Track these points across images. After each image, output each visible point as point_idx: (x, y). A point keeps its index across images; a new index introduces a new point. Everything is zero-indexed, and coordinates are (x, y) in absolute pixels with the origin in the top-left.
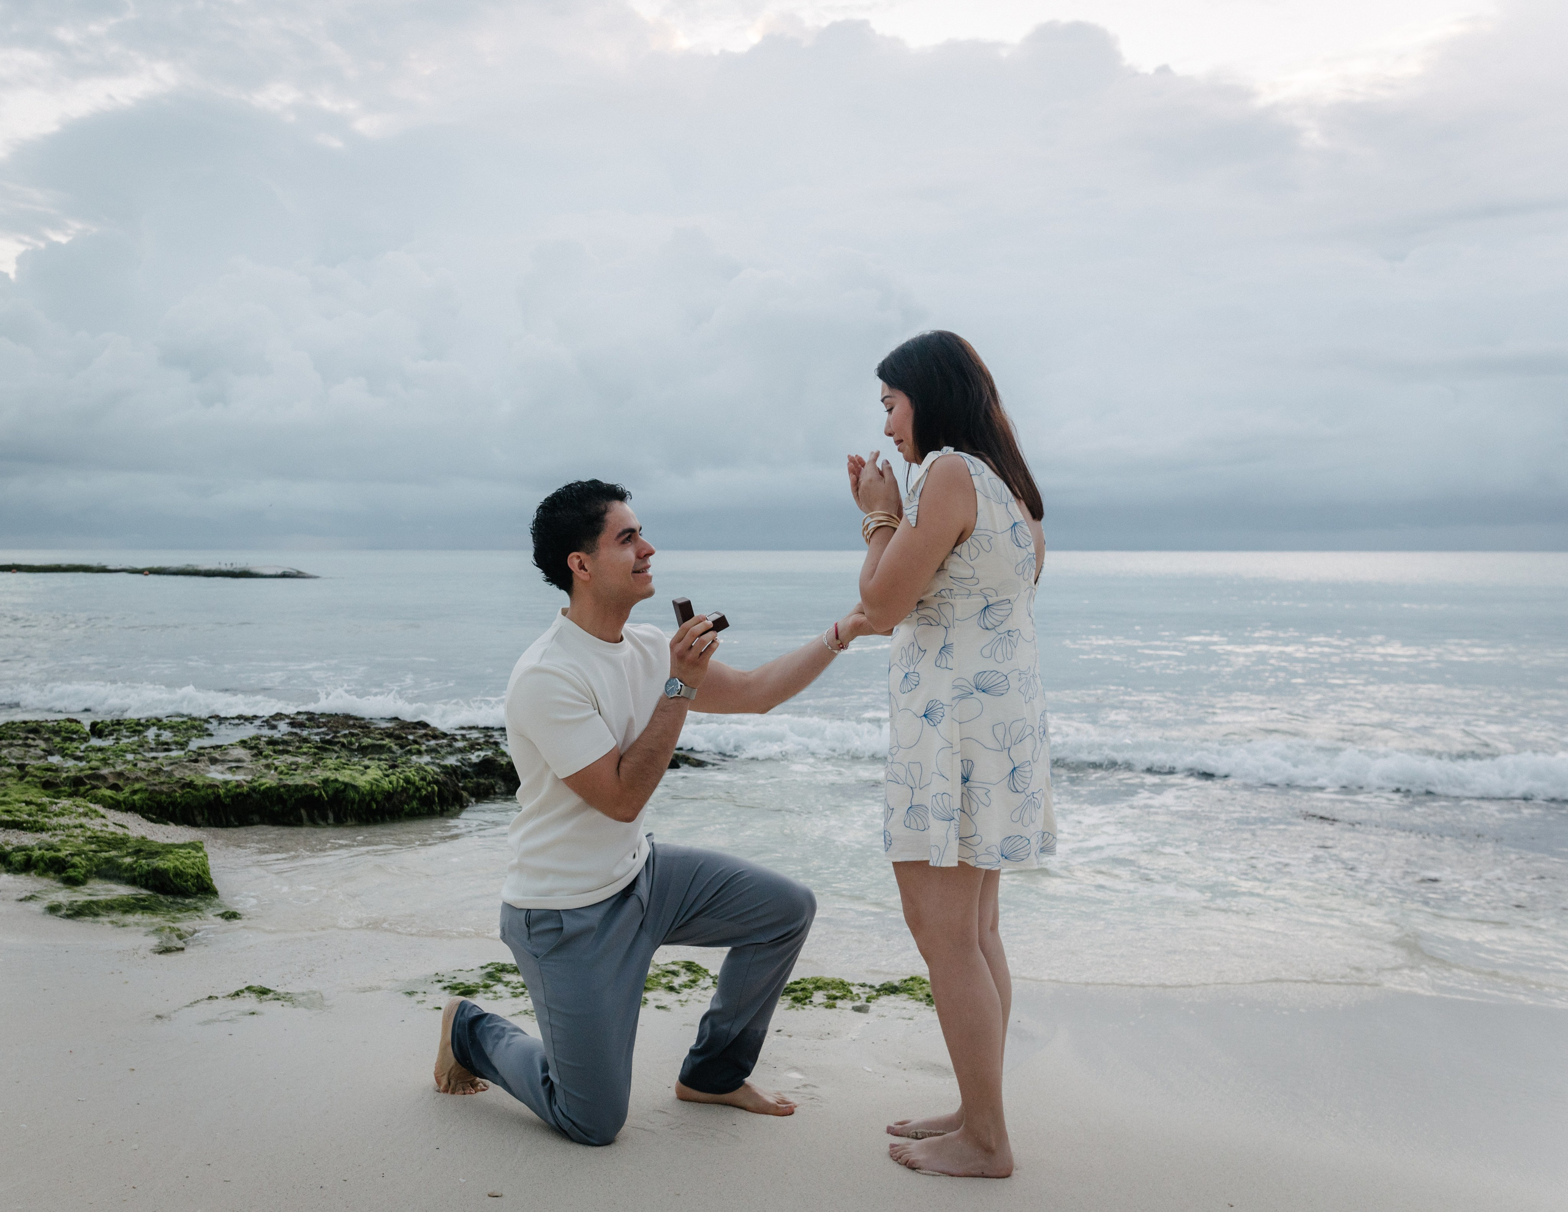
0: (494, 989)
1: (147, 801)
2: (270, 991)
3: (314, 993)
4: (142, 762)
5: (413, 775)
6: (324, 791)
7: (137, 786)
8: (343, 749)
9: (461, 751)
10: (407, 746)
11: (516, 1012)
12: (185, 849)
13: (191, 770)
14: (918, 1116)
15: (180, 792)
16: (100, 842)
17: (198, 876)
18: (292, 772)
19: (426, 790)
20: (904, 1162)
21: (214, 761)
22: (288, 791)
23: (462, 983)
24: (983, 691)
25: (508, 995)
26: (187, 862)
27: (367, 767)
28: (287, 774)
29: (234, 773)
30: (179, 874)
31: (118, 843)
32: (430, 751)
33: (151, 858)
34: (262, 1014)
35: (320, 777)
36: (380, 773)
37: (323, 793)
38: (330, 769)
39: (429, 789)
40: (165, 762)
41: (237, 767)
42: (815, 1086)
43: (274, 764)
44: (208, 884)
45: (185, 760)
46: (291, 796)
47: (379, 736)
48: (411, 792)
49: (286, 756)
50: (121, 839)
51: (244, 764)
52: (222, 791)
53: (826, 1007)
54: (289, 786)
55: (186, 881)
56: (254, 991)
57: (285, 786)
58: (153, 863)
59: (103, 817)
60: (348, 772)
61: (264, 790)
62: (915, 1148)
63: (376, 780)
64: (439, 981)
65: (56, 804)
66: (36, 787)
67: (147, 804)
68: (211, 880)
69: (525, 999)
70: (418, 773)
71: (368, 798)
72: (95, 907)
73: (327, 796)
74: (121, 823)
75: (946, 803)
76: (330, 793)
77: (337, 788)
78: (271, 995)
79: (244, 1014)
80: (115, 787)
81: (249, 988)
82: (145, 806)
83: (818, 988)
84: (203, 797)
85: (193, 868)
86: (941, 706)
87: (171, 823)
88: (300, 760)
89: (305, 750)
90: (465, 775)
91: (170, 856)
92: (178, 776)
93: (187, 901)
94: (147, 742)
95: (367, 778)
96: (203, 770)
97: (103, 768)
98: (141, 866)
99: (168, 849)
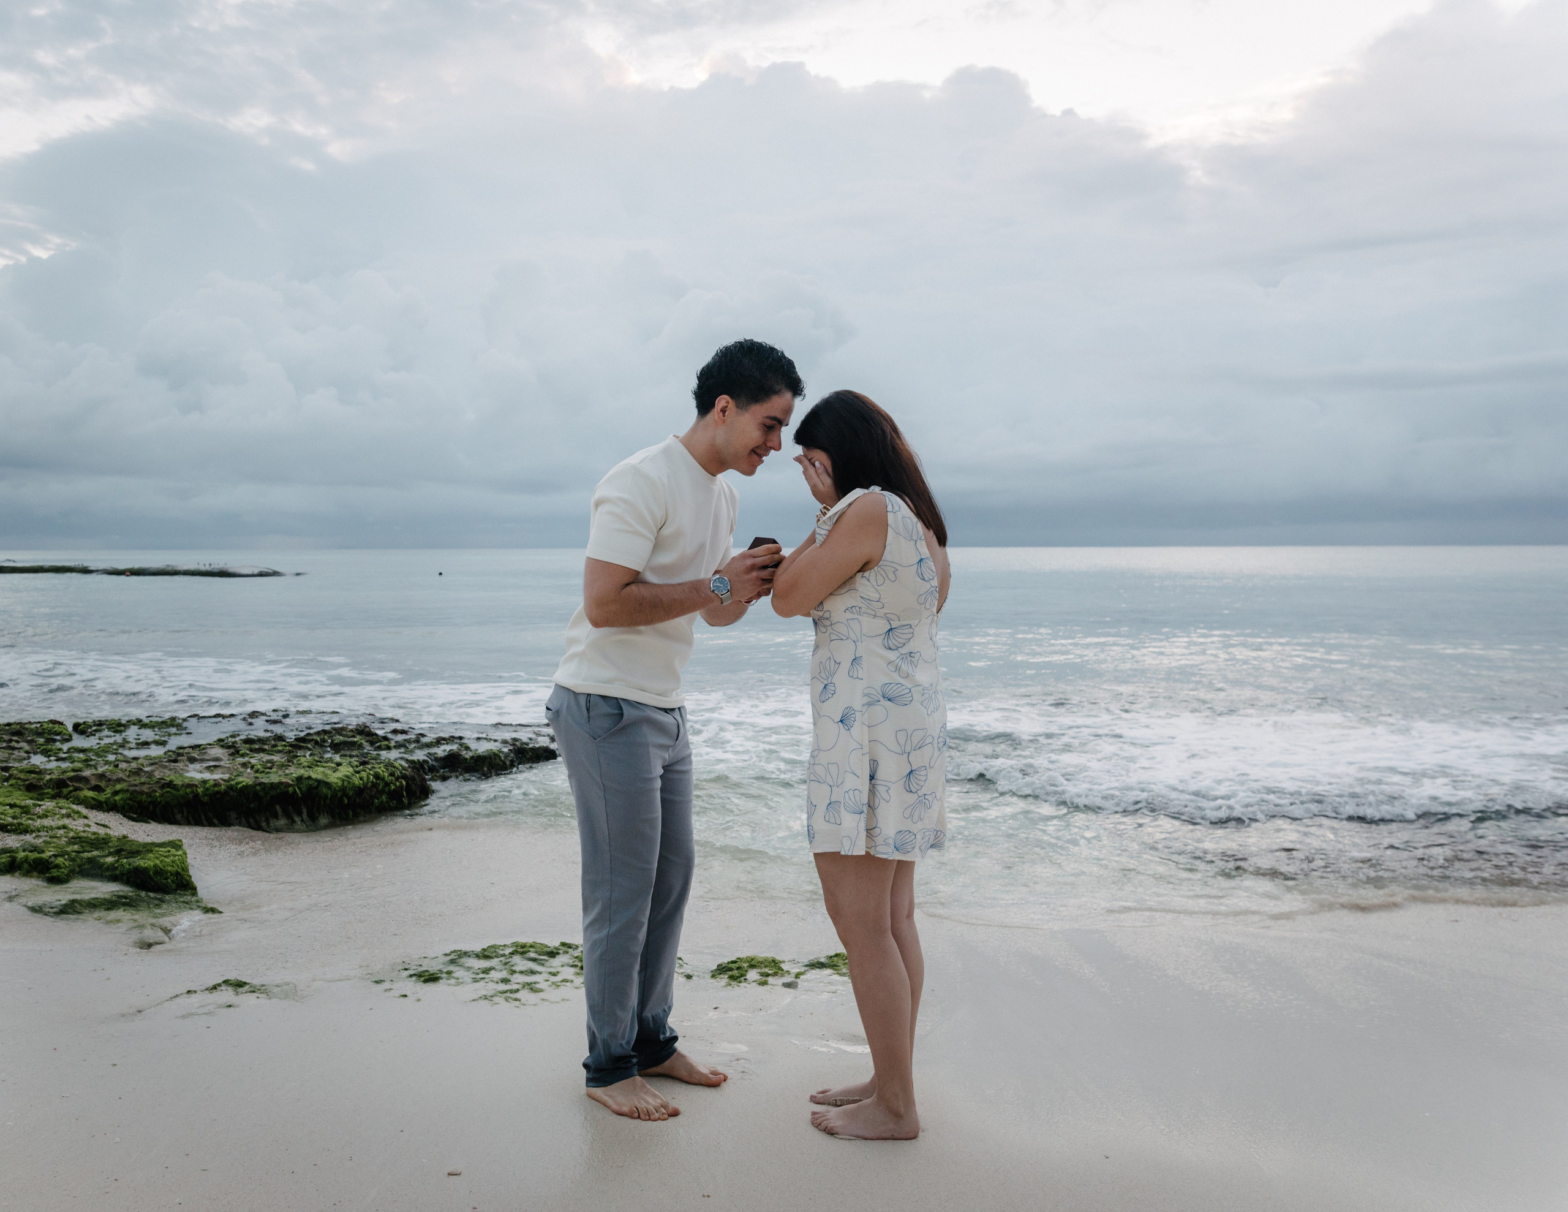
0: (456, 975)
1: (128, 802)
2: (245, 983)
3: (287, 984)
4: (123, 763)
5: (383, 771)
6: (298, 787)
7: (118, 787)
8: (316, 747)
9: (429, 745)
10: (377, 743)
11: (475, 997)
12: (165, 848)
13: (170, 770)
14: (837, 1085)
15: (160, 791)
16: (83, 842)
17: (177, 874)
18: (268, 770)
19: (395, 785)
20: (823, 1128)
21: (192, 760)
22: (263, 789)
23: (427, 971)
24: (889, 700)
25: (469, 980)
27: (339, 764)
28: (263, 772)
29: (212, 772)
30: (159, 872)
31: (100, 843)
32: (399, 746)
33: (132, 857)
34: (238, 1006)
35: (294, 775)
36: (351, 770)
37: (297, 790)
38: (304, 767)
39: (398, 784)
40: (146, 762)
41: (215, 766)
43: (250, 763)
44: (187, 880)
45: (165, 760)
46: (266, 794)
47: (350, 734)
48: (380, 787)
49: (262, 755)
50: (103, 839)
51: (222, 763)
52: (200, 790)
53: (759, 984)
54: (264, 784)
55: (166, 879)
56: (231, 984)
57: (261, 784)
58: (134, 862)
59: (86, 817)
60: (321, 769)
61: (240, 788)
62: (833, 1114)
63: (347, 776)
64: (406, 969)
65: (40, 806)
66: (20, 790)
67: (129, 804)
68: (190, 877)
69: (485, 984)
70: (387, 769)
71: (339, 794)
72: (78, 906)
73: (301, 792)
74: (103, 823)
76: (303, 789)
77: (310, 785)
78: (246, 988)
79: (220, 1006)
80: (97, 788)
81: (226, 982)
82: (126, 807)
83: (753, 966)
84: (182, 796)
85: (173, 866)
86: (853, 712)
87: (151, 822)
88: (276, 758)
89: (280, 748)
90: (432, 769)
91: (151, 855)
92: (158, 777)
93: (167, 897)
94: (128, 742)
95: (339, 774)
96: (182, 770)
97: (85, 769)
98: (122, 865)
99: (149, 848)
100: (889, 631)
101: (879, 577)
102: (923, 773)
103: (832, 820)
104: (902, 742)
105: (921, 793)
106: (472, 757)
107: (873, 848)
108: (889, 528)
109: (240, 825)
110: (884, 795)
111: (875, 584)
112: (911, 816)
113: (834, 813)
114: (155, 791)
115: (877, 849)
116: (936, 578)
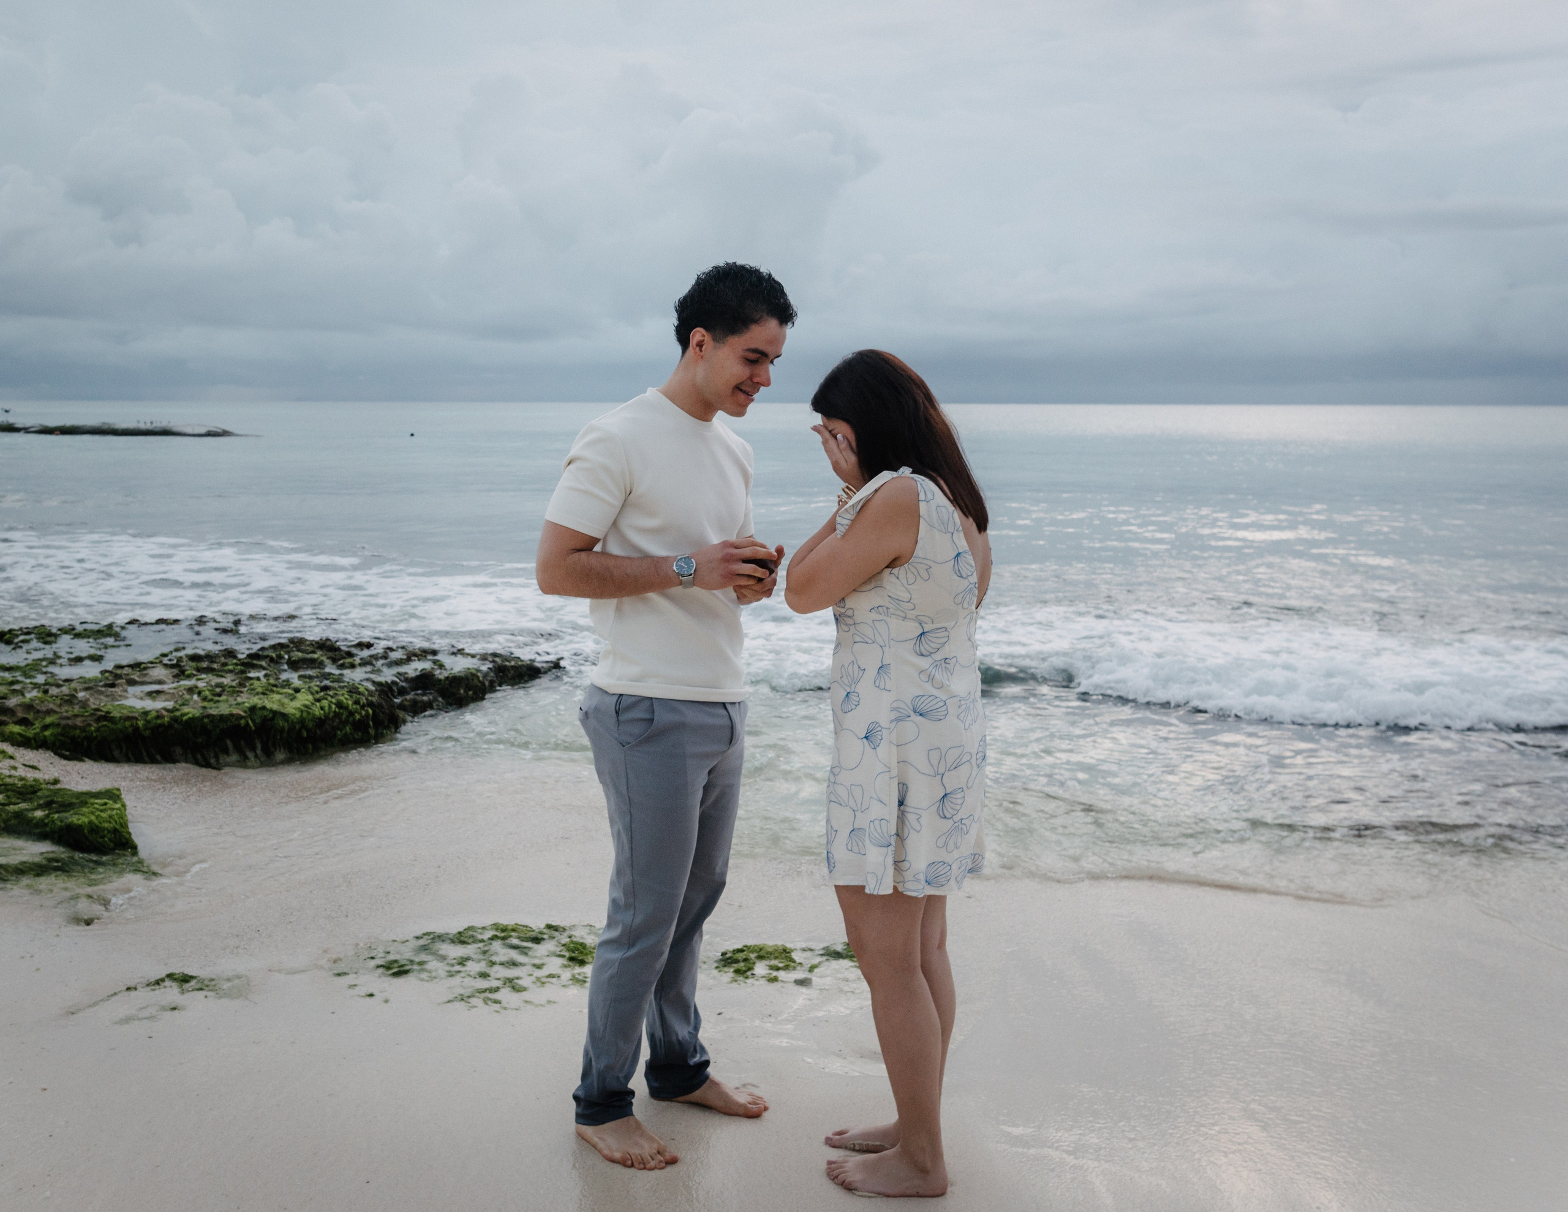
0: (428, 966)
1: (60, 737)
2: (193, 977)
3: (239, 977)
4: (54, 688)
5: (346, 699)
6: (251, 719)
7: (49, 720)
8: (272, 664)
9: (398, 663)
10: (340, 660)
11: (451, 997)
12: (101, 799)
13: (107, 696)
15: (95, 725)
16: (8, 790)
17: (115, 831)
18: (217, 698)
19: (360, 714)
21: (132, 683)
22: (212, 722)
23: (396, 961)
25: (443, 974)
26: (103, 815)
27: (297, 690)
28: (211, 700)
29: (154, 699)
30: (94, 829)
31: (28, 791)
32: (364, 663)
33: (63, 811)
34: (183, 1008)
35: (247, 705)
36: (310, 697)
37: (250, 722)
38: (257, 694)
39: (363, 713)
40: (79, 686)
41: (158, 692)
42: (754, 1086)
43: (196, 687)
44: (126, 839)
45: (101, 684)
46: (216, 727)
47: (310, 649)
48: (344, 717)
49: (210, 676)
50: (31, 786)
51: (165, 687)
52: (141, 723)
53: (769, 981)
54: (213, 716)
55: (103, 837)
56: (175, 979)
57: (209, 716)
58: (66, 818)
59: (12, 758)
60: (276, 697)
61: (186, 721)
63: (306, 706)
64: (372, 958)
67: (59, 740)
68: (130, 834)
69: (461, 980)
70: (351, 696)
71: (298, 727)
72: (3, 872)
73: (254, 725)
74: (31, 763)
75: (885, 830)
76: (257, 721)
77: (265, 716)
78: (193, 983)
79: (163, 1009)
80: (24, 722)
81: (170, 976)
82: (57, 743)
83: (761, 958)
84: (121, 731)
85: (110, 822)
86: (879, 729)
87: (86, 759)
88: (227, 680)
89: (230, 667)
90: (402, 692)
91: (85, 810)
92: (94, 707)
93: (104, 858)
94: (59, 657)
95: (297, 704)
96: (120, 696)
97: (11, 696)
98: (53, 821)
99: (83, 799)
100: (921, 635)
101: (910, 575)
102: (959, 796)
103: (855, 849)
104: (935, 762)
105: (956, 818)
106: (447, 678)
107: (901, 884)
108: (921, 520)
109: (186, 761)
110: (914, 824)
111: (904, 582)
112: (946, 844)
113: (858, 841)
114: (90, 725)
115: (906, 885)
116: (975, 574)
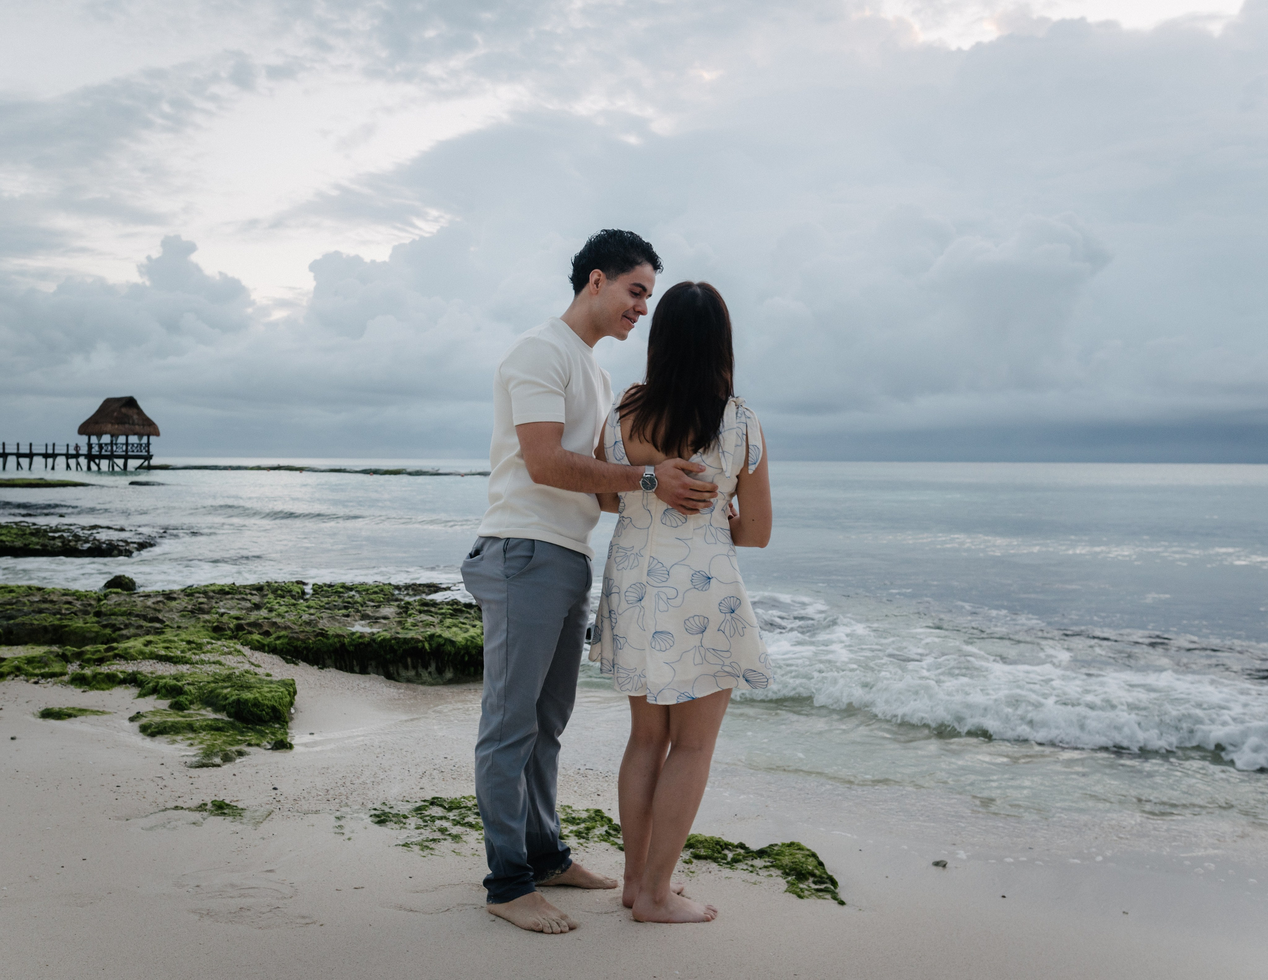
1: (286, 646)
2: (229, 806)
4: (308, 615)
6: (427, 644)
7: (284, 633)
11: (400, 843)
13: (340, 623)
15: (314, 639)
18: (411, 628)
22: (398, 643)
25: (411, 827)
28: (407, 629)
29: (368, 627)
30: (257, 704)
33: (241, 690)
37: (424, 644)
38: (445, 627)
40: (325, 616)
41: (376, 622)
43: (406, 621)
46: (401, 647)
49: (423, 615)
51: (384, 620)
52: (346, 641)
54: (399, 638)
55: (261, 711)
57: (395, 638)
58: (241, 694)
60: (456, 630)
63: (472, 637)
65: (212, 644)
66: (208, 630)
67: (286, 648)
69: (421, 831)
71: (462, 652)
73: (429, 648)
74: (256, 662)
76: (433, 645)
77: (440, 643)
78: (224, 810)
80: (267, 634)
84: (331, 645)
85: (270, 700)
88: (431, 618)
89: (444, 611)
91: (256, 690)
92: (323, 628)
96: (349, 623)
97: (273, 618)
98: (230, 697)
109: (378, 674)
114: (309, 638)
